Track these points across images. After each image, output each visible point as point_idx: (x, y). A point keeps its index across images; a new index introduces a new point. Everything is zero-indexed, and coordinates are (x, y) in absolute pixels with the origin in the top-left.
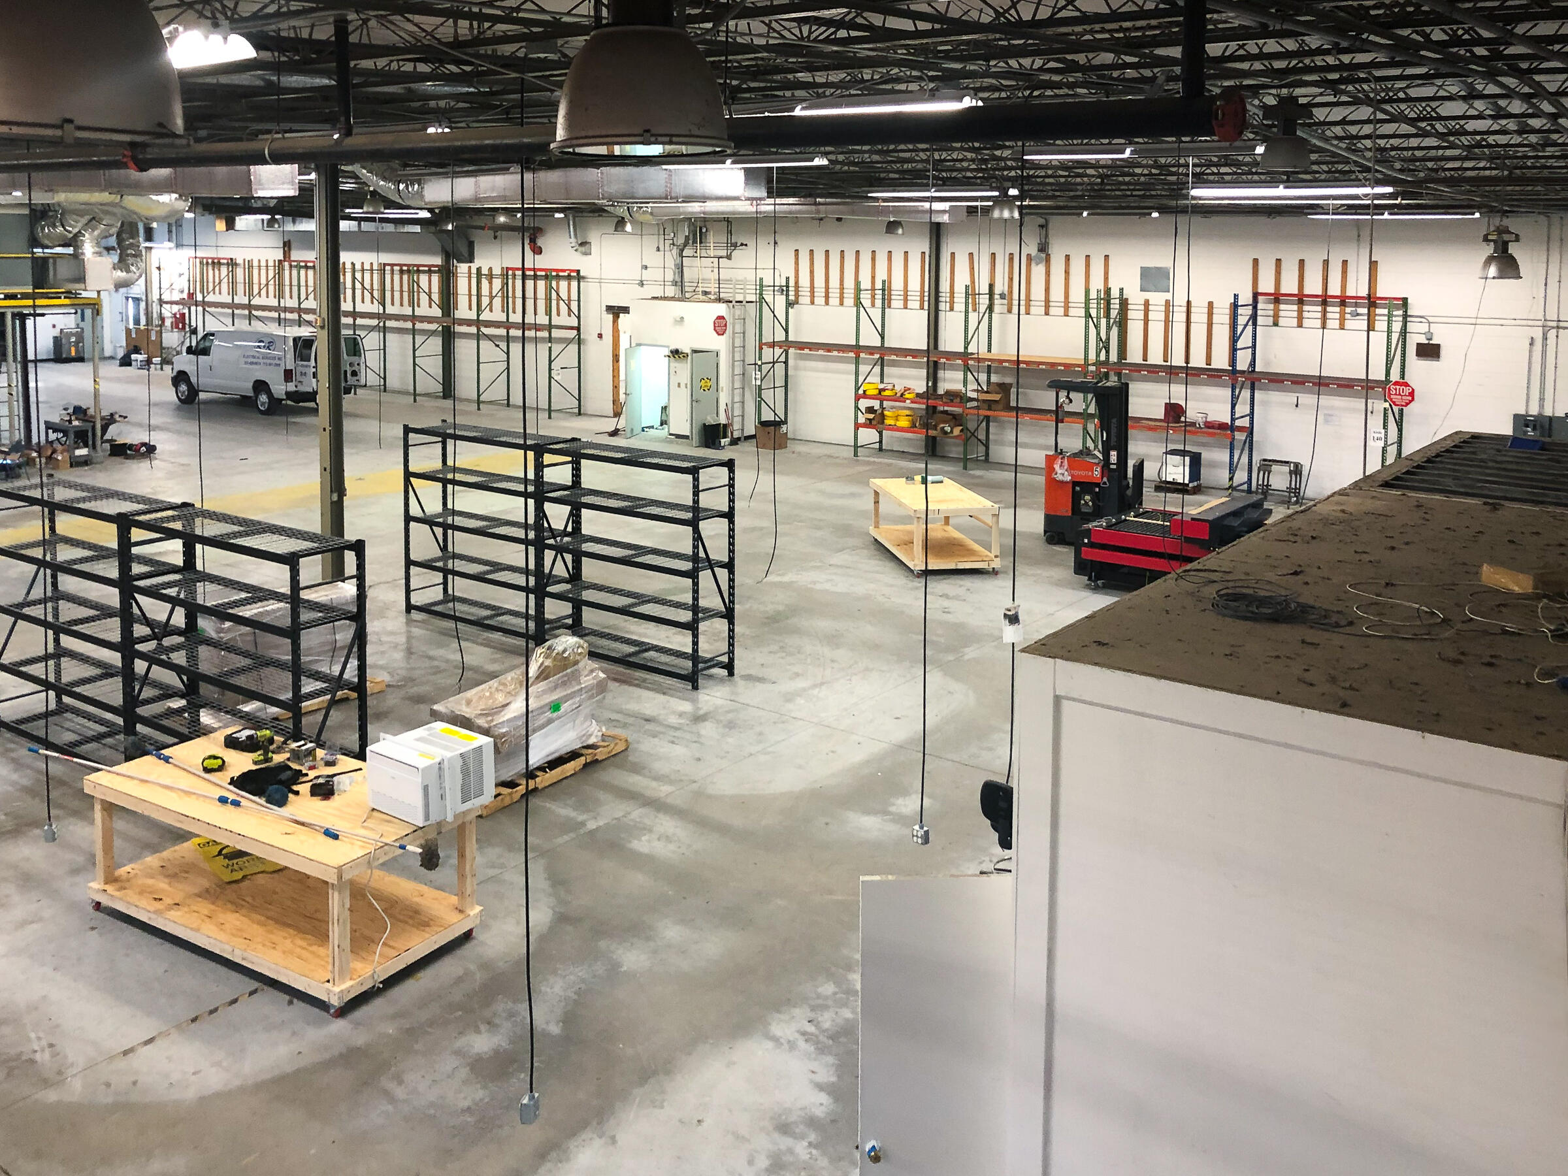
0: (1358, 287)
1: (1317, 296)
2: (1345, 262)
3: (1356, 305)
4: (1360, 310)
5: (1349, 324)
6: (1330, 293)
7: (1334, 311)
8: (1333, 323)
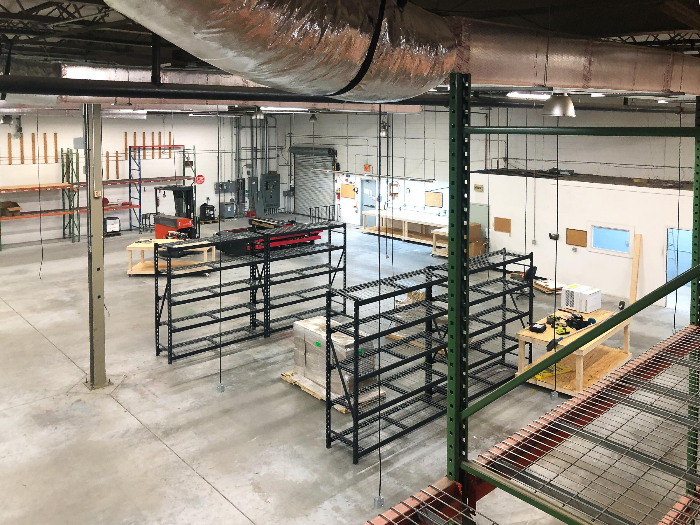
0: (165, 142)
1: (150, 146)
2: (160, 133)
3: (164, 149)
4: (166, 151)
5: (163, 156)
6: (155, 145)
7: (156, 152)
8: (156, 156)
